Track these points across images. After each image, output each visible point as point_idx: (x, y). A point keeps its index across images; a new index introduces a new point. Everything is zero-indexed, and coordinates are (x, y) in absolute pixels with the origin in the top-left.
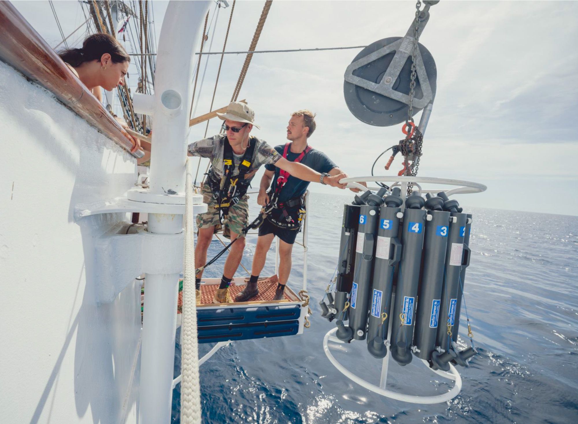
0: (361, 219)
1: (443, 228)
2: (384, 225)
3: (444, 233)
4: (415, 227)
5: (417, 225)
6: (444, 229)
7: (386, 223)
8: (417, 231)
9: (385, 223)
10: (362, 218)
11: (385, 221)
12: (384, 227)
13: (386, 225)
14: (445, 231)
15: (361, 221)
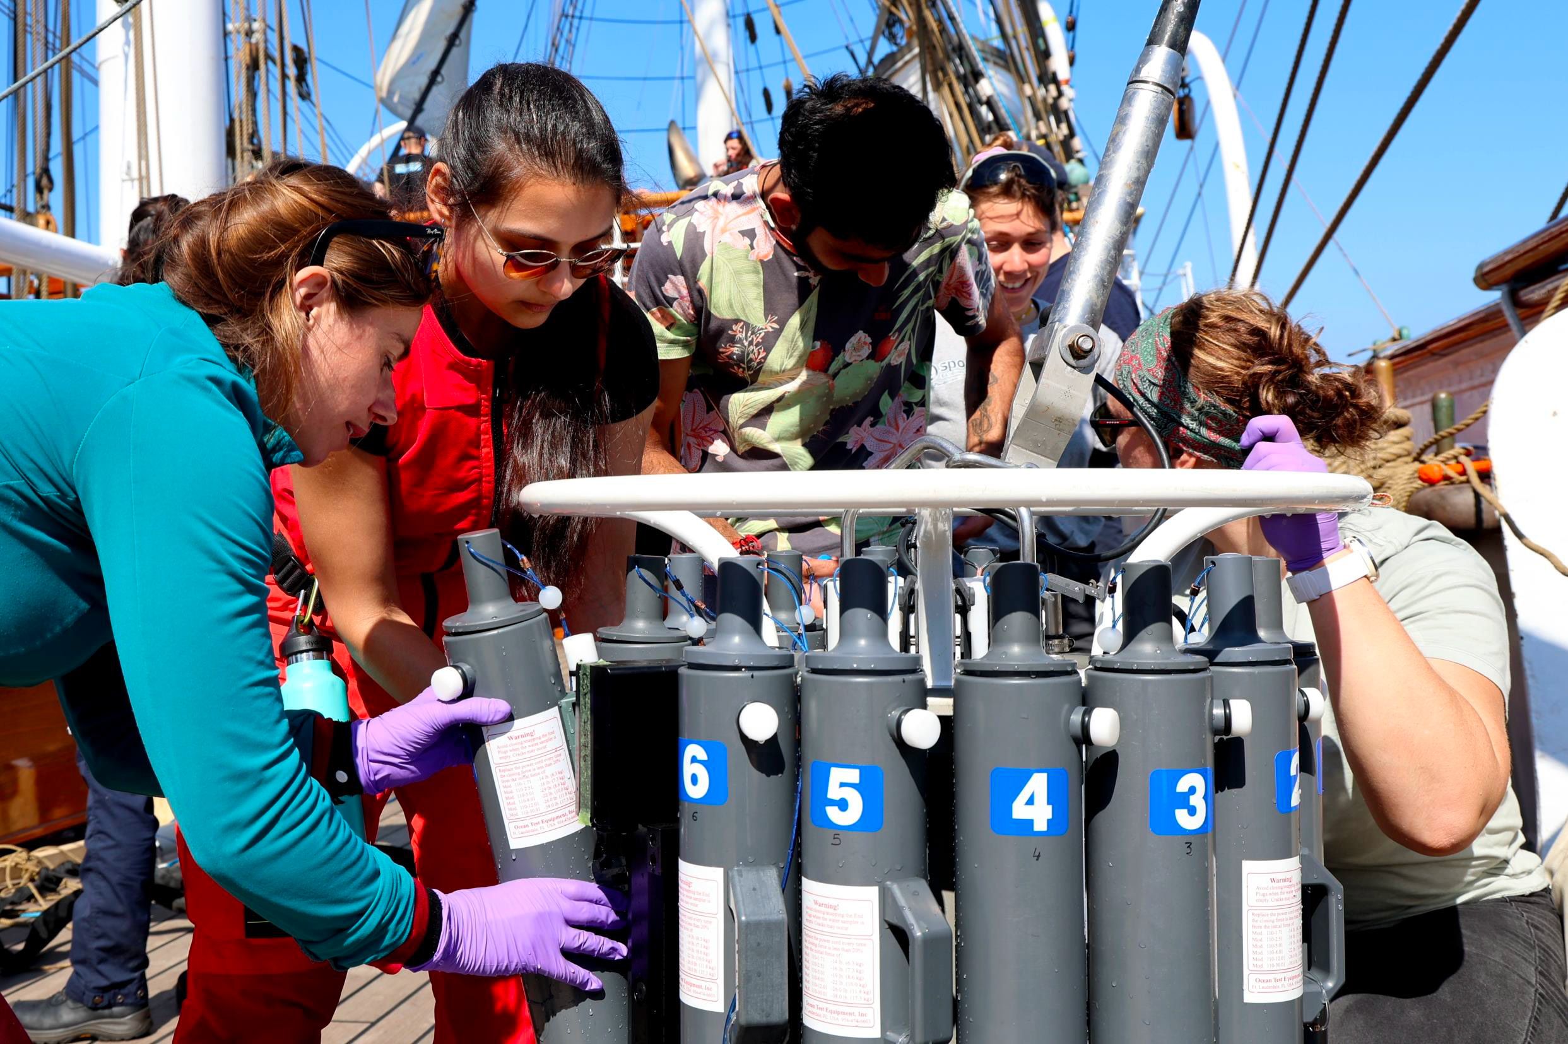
0: (688, 769)
1: (1183, 786)
2: (833, 803)
3: (1192, 811)
4: (1030, 801)
5: (1038, 784)
6: (1192, 790)
7: (842, 785)
8: (1040, 826)
9: (834, 792)
10: (694, 760)
11: (837, 775)
12: (833, 813)
13: (843, 805)
14: (1197, 800)
15: (694, 780)
